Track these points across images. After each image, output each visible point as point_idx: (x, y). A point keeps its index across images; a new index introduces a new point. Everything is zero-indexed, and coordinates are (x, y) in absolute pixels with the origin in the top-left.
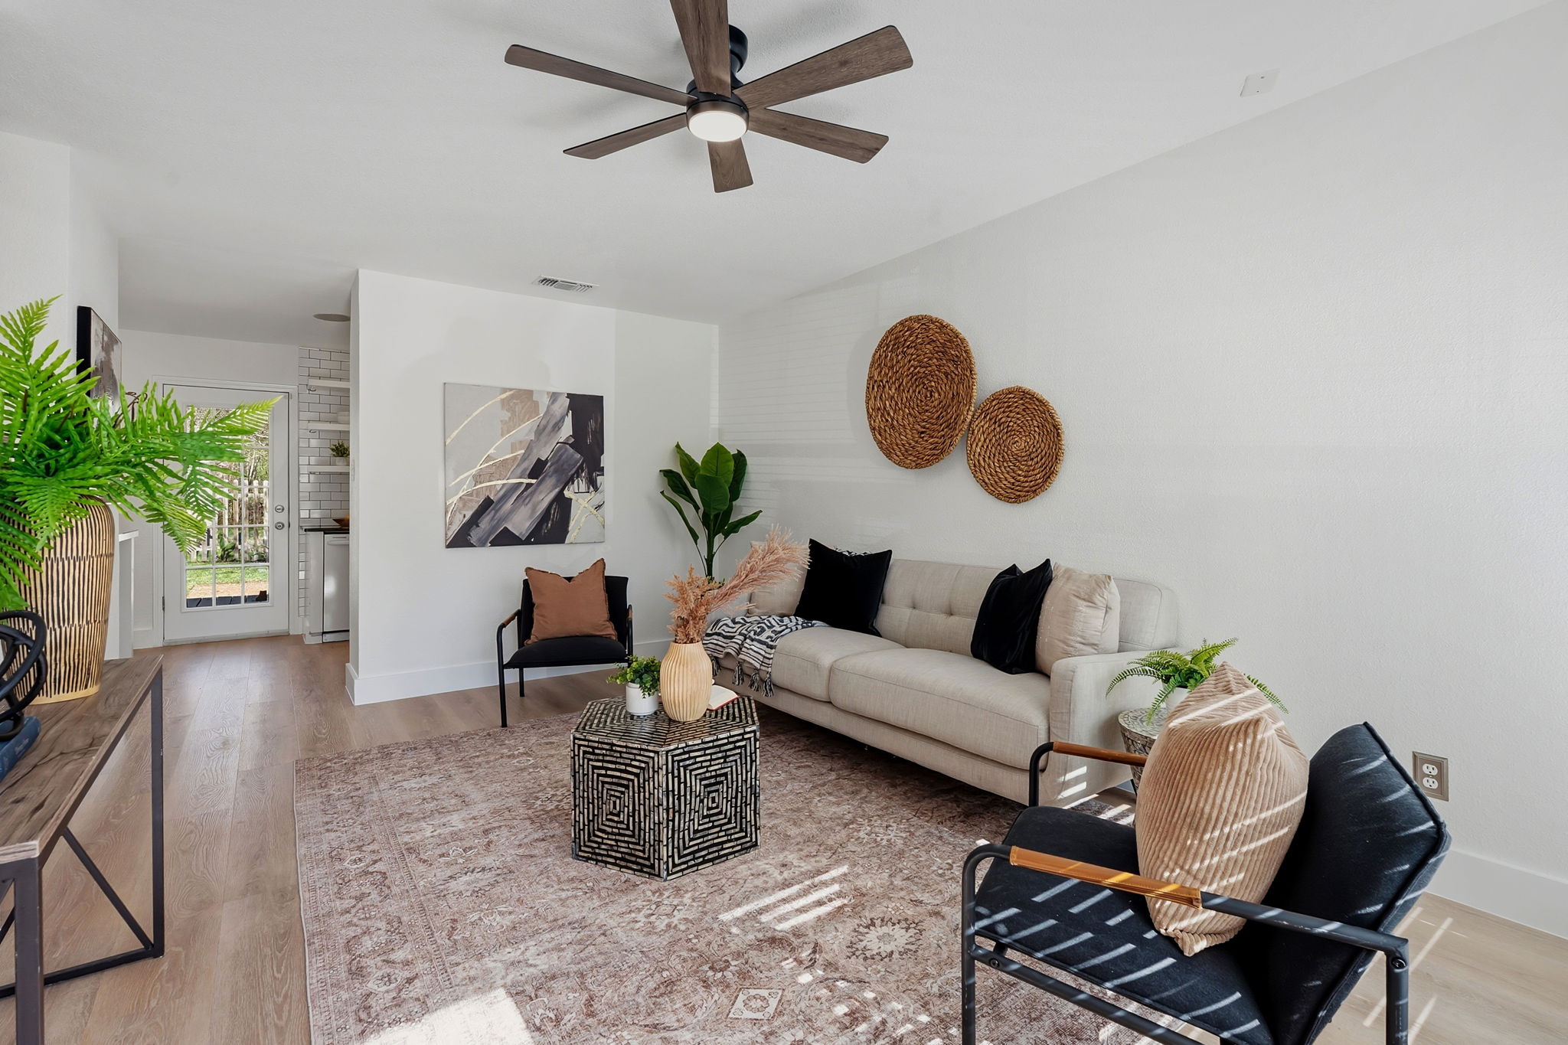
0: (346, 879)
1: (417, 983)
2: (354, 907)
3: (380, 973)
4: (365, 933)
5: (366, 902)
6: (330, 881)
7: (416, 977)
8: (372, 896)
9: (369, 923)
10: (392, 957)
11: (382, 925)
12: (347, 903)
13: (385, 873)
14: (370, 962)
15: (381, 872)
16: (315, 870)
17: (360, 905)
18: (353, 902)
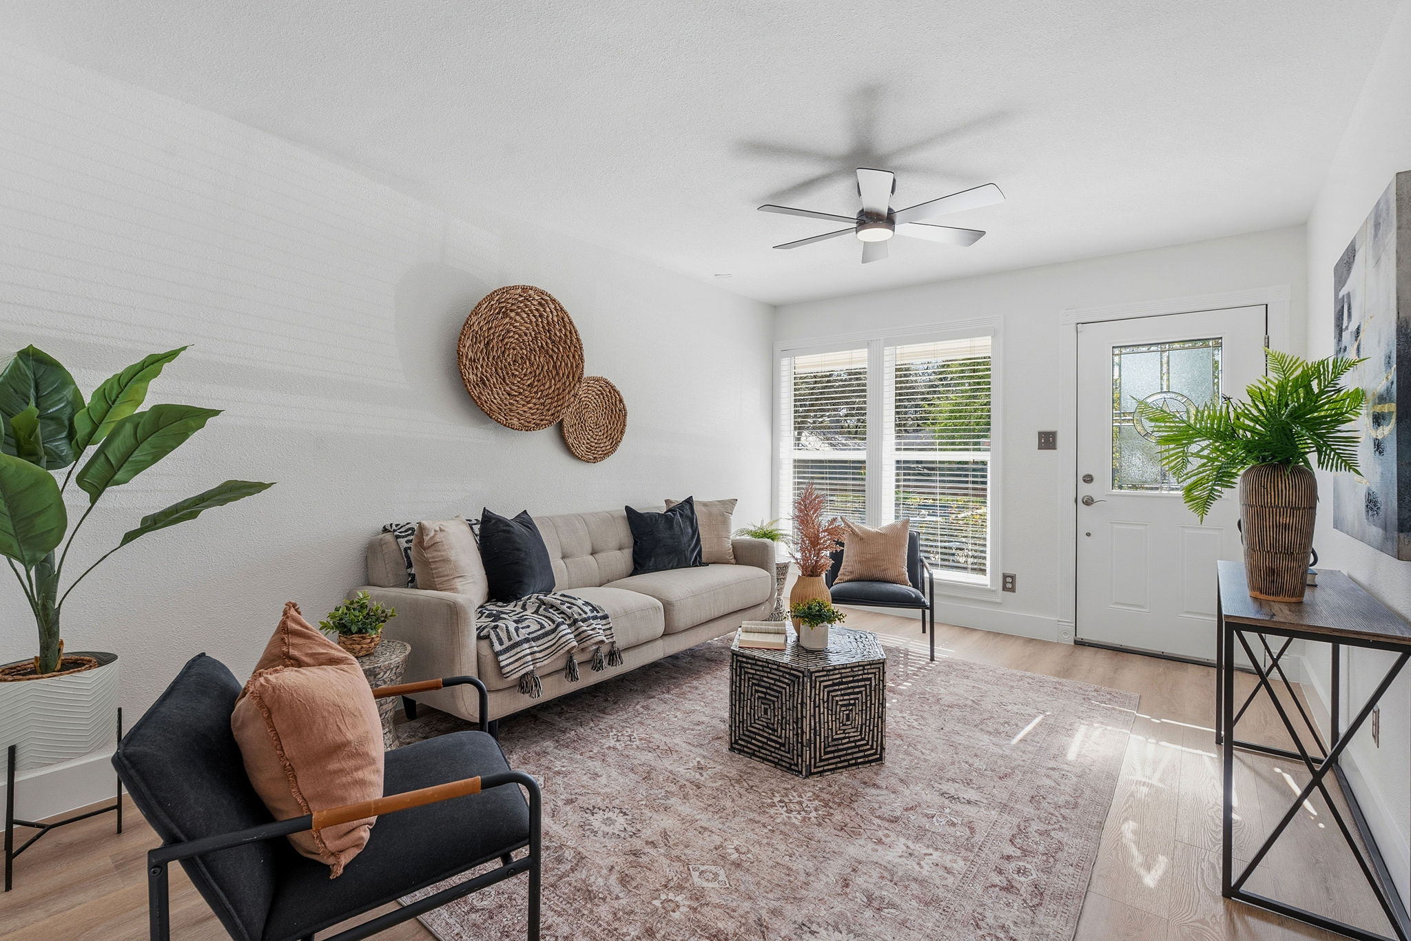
0: (1044, 858)
1: (1050, 766)
2: (1054, 829)
3: (1066, 781)
4: (1059, 807)
5: (1043, 827)
6: (1059, 866)
7: (1049, 769)
8: (1036, 828)
9: (1052, 811)
10: (1053, 784)
11: (1044, 804)
12: (1057, 835)
13: (1010, 841)
14: (1068, 790)
15: (1013, 843)
16: (1066, 890)
17: (1050, 827)
18: (1052, 833)
